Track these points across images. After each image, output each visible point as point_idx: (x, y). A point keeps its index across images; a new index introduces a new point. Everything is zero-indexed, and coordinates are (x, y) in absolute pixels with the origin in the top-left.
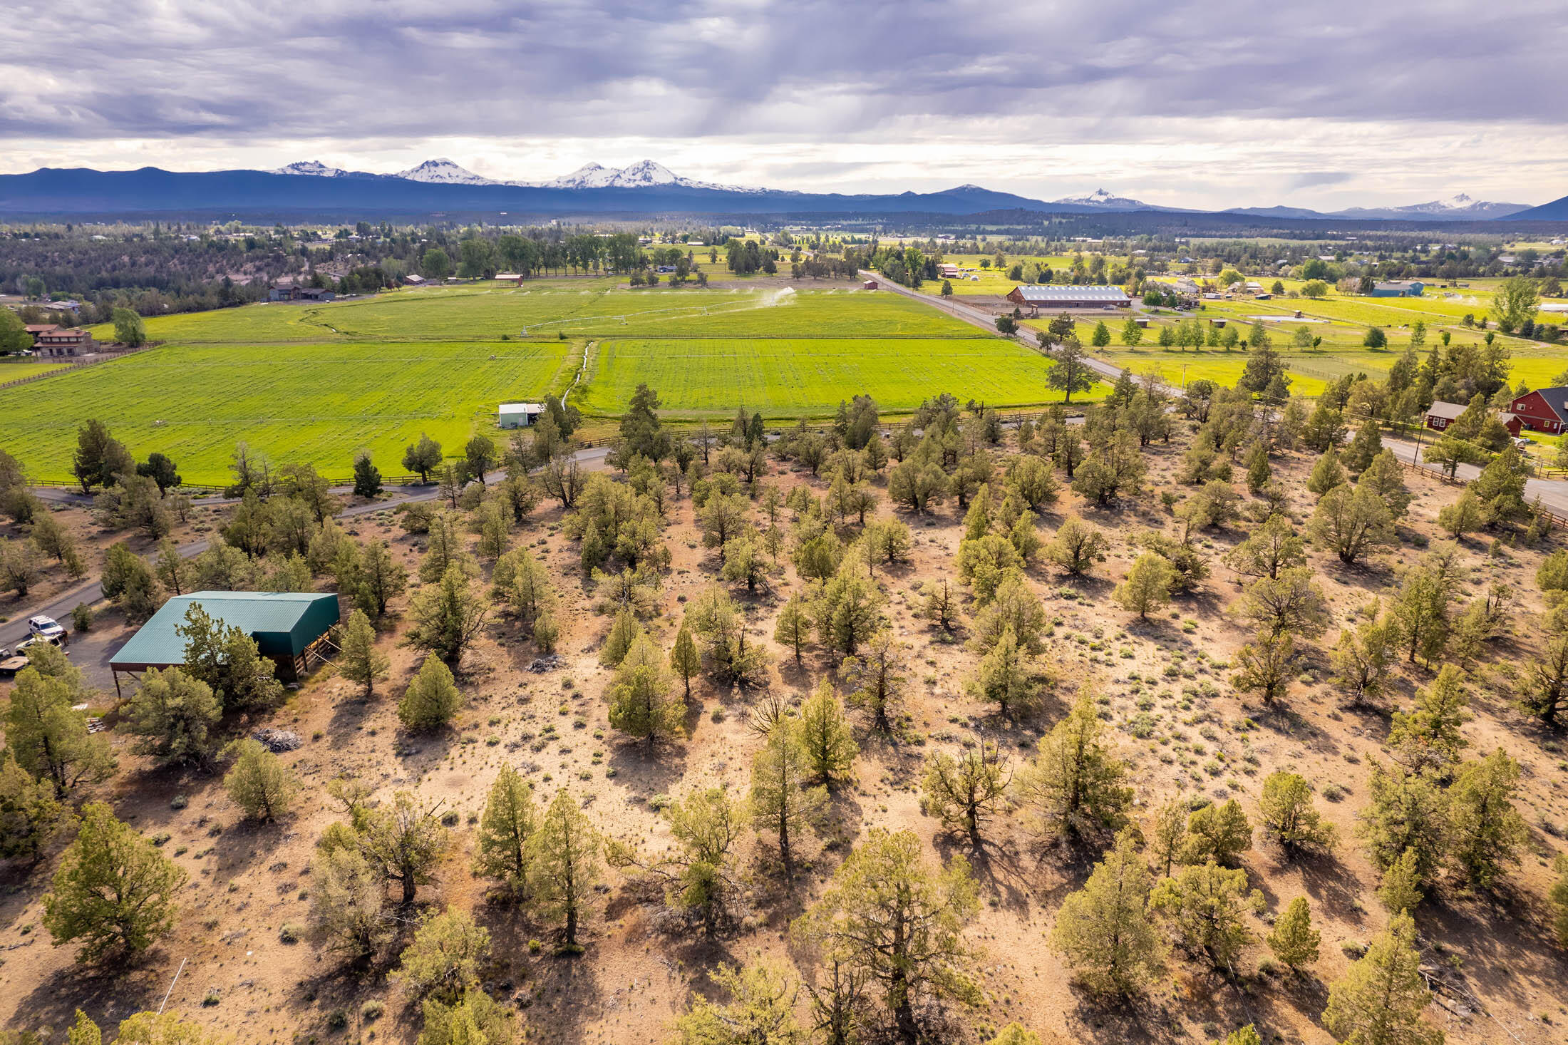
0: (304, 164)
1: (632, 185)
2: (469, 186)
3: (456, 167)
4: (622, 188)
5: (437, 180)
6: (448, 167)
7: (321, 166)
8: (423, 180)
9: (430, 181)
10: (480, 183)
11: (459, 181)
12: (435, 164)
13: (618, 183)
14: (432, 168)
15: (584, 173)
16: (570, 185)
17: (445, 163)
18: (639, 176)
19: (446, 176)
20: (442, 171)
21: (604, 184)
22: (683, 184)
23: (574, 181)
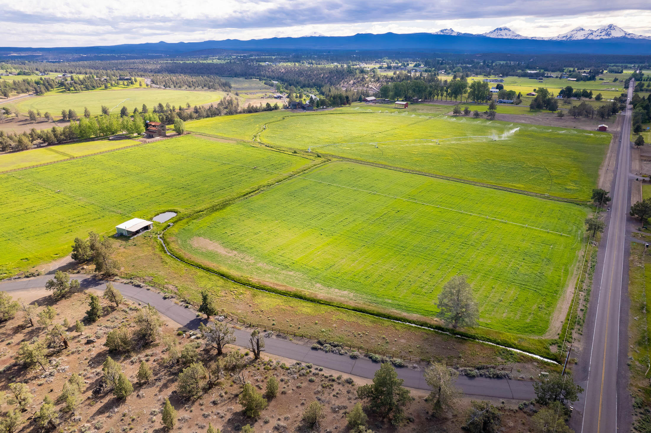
0: (446, 30)
1: (598, 38)
2: (514, 39)
3: (510, 30)
4: (592, 40)
5: (500, 37)
6: (506, 31)
7: (452, 31)
8: (494, 37)
9: (496, 37)
10: (519, 38)
11: (509, 37)
12: (500, 29)
13: (590, 37)
14: (499, 31)
15: (573, 33)
16: (564, 39)
17: (506, 29)
18: (604, 33)
19: (505, 35)
20: (503, 32)
21: (582, 38)
22: (629, 37)
23: (567, 36)
